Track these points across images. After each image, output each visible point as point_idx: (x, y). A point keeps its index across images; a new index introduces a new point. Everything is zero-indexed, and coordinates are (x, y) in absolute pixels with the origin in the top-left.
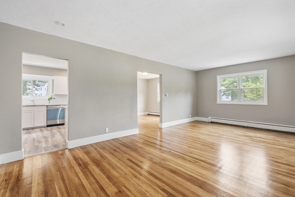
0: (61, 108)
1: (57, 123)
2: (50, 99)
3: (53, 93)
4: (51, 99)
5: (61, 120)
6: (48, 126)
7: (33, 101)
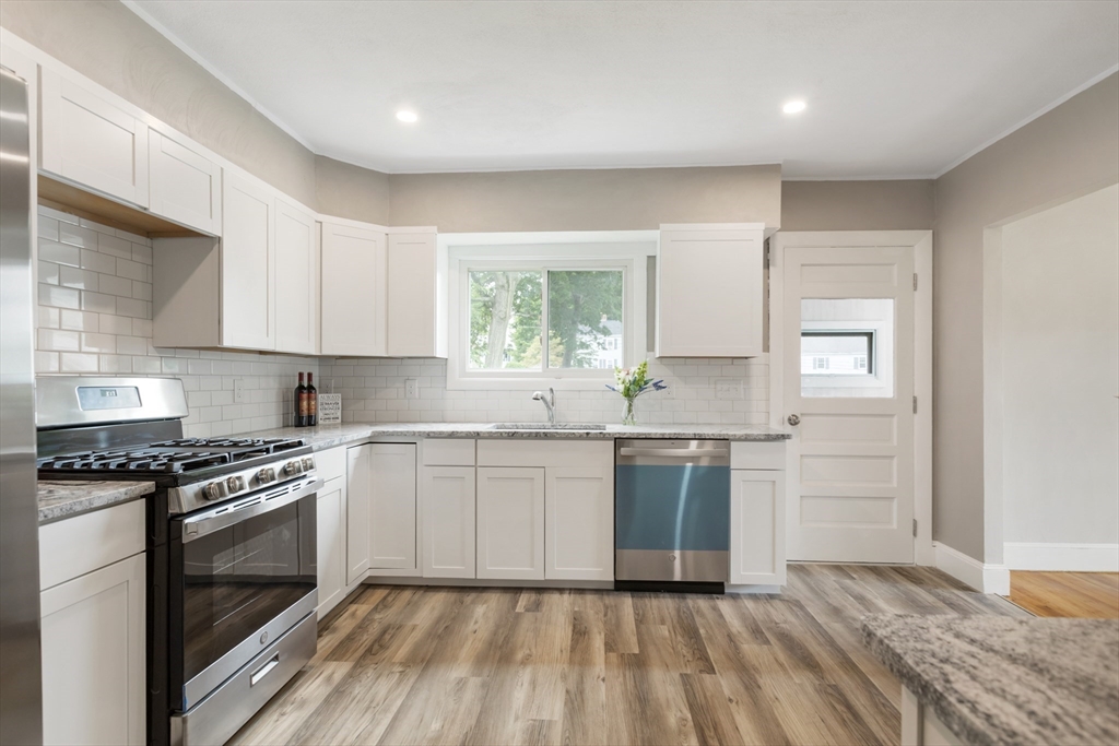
0: (689, 465)
1: (671, 571)
2: (634, 389)
3: (651, 347)
4: (641, 389)
5: (690, 554)
6: (621, 586)
7: (548, 398)
